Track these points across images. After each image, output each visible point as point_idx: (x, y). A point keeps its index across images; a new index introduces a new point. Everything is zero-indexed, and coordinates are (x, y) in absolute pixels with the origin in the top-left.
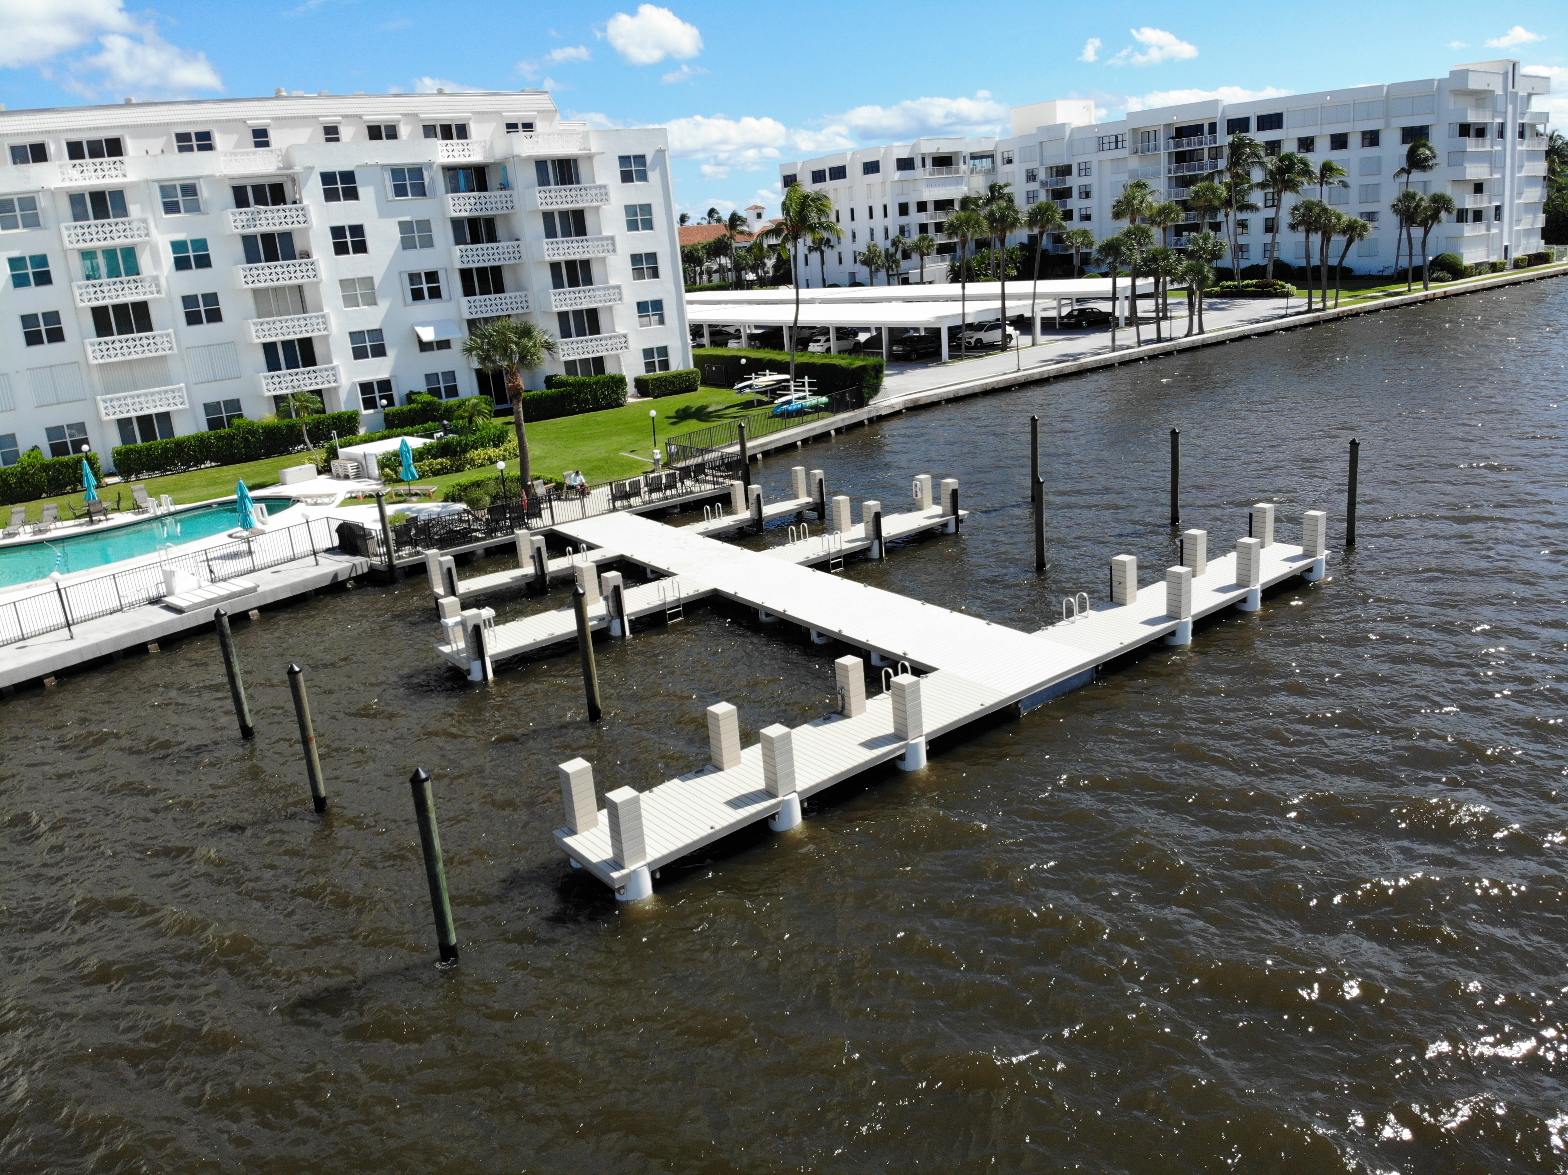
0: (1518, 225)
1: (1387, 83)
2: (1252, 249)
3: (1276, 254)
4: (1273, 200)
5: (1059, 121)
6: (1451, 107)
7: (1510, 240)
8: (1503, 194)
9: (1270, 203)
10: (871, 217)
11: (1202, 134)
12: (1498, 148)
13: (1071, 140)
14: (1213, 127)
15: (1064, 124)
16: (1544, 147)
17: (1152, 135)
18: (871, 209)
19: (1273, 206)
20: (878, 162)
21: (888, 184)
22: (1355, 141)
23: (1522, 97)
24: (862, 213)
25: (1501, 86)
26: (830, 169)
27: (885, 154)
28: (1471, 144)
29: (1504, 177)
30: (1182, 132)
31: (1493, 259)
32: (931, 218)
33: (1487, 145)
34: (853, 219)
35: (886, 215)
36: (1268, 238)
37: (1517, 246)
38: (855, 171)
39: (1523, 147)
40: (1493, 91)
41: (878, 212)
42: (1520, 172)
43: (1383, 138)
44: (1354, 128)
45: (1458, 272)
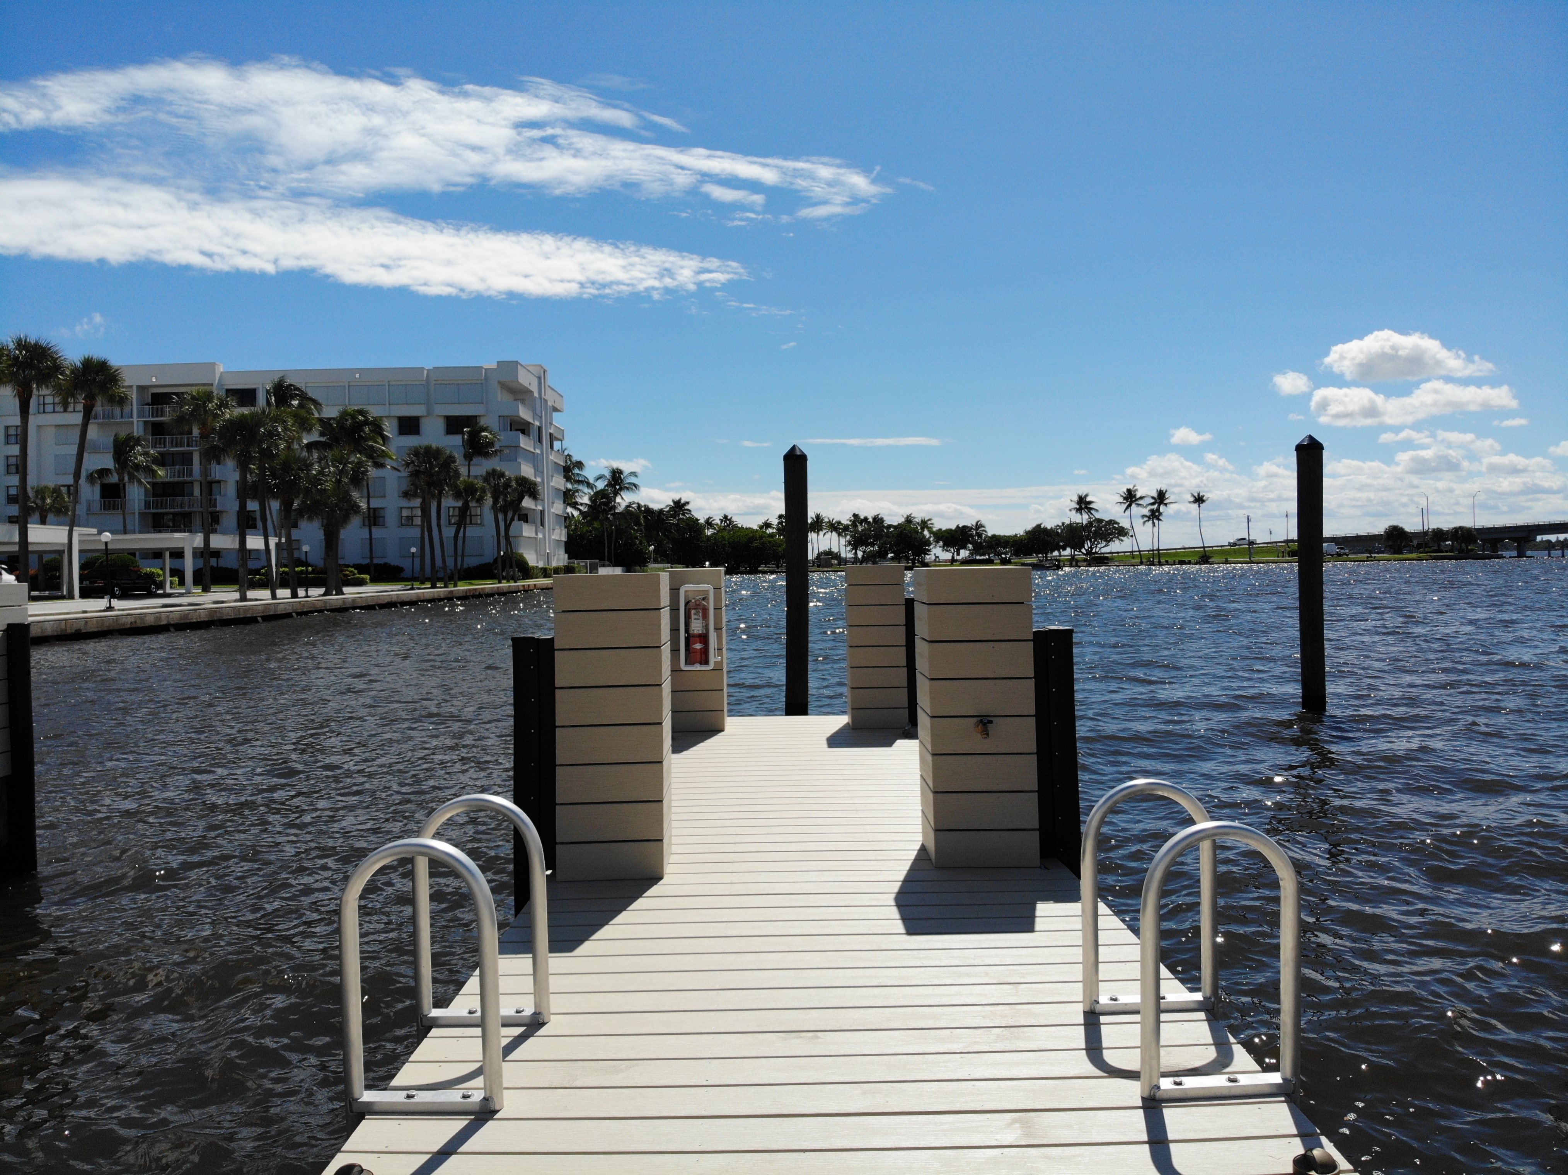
0: (555, 535)
1: (428, 367)
6: (500, 399)
7: (550, 548)
8: (544, 501)
12: (539, 451)
16: (563, 462)
22: (391, 427)
23: (550, 406)
25: (537, 390)
28: (520, 439)
29: (543, 483)
30: (161, 399)
31: (542, 564)
33: (531, 445)
37: (556, 555)
39: (553, 457)
40: (533, 392)
42: (552, 480)
43: (422, 425)
44: (390, 412)
45: (526, 572)
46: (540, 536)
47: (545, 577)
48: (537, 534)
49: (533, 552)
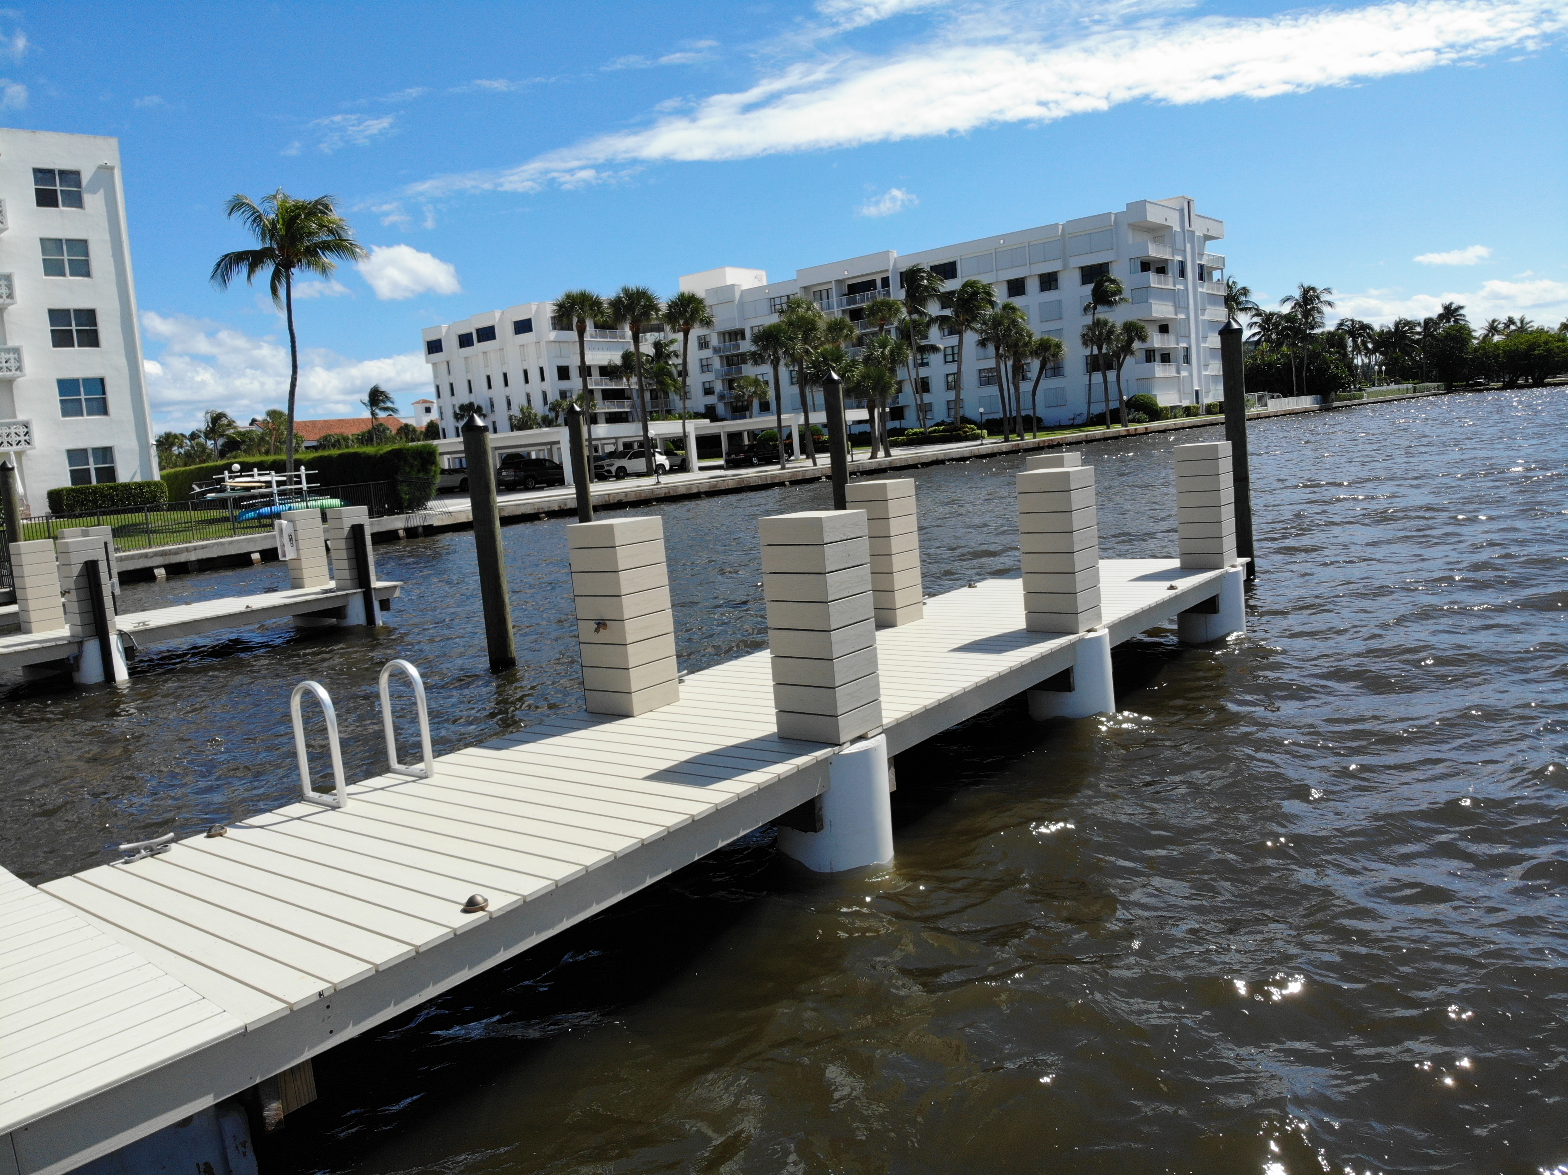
0: (1206, 370)
1: (1062, 222)
2: (935, 408)
3: (961, 413)
4: (953, 354)
5: (728, 283)
6: (1131, 242)
7: (1200, 385)
8: (1189, 337)
9: (950, 358)
10: (527, 381)
11: (875, 289)
12: (1181, 287)
13: (742, 303)
14: (885, 282)
15: (733, 285)
16: (1223, 292)
17: (824, 294)
18: (525, 372)
19: (954, 361)
20: (529, 321)
21: (543, 345)
22: (1032, 286)
23: (1199, 237)
24: (516, 378)
25: (1178, 223)
26: (478, 330)
27: (537, 311)
28: (1153, 280)
29: (1188, 318)
30: (856, 289)
31: (1186, 403)
32: (596, 384)
33: (1168, 283)
34: (506, 384)
35: (543, 379)
36: (951, 395)
37: (1208, 392)
38: (504, 331)
39: (1204, 289)
40: (1171, 227)
41: (534, 375)
42: (1203, 314)
43: (1062, 279)
44: (1031, 271)
45: (1154, 413)
46: (1184, 374)
47: (1188, 416)
48: (1178, 372)
49: (1175, 392)
